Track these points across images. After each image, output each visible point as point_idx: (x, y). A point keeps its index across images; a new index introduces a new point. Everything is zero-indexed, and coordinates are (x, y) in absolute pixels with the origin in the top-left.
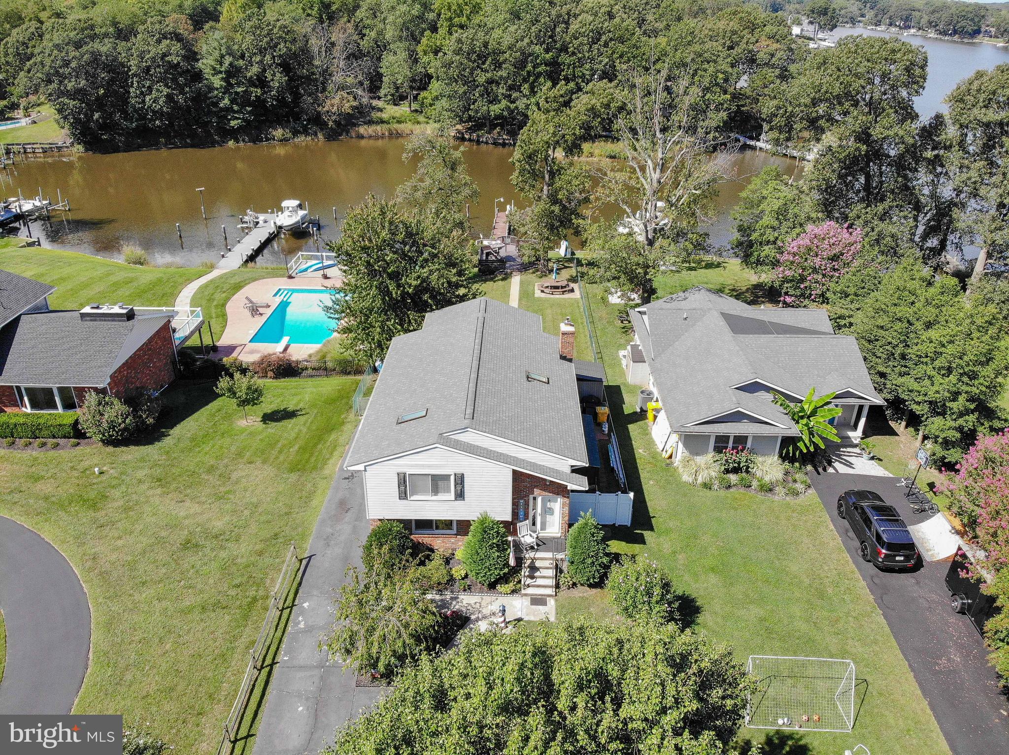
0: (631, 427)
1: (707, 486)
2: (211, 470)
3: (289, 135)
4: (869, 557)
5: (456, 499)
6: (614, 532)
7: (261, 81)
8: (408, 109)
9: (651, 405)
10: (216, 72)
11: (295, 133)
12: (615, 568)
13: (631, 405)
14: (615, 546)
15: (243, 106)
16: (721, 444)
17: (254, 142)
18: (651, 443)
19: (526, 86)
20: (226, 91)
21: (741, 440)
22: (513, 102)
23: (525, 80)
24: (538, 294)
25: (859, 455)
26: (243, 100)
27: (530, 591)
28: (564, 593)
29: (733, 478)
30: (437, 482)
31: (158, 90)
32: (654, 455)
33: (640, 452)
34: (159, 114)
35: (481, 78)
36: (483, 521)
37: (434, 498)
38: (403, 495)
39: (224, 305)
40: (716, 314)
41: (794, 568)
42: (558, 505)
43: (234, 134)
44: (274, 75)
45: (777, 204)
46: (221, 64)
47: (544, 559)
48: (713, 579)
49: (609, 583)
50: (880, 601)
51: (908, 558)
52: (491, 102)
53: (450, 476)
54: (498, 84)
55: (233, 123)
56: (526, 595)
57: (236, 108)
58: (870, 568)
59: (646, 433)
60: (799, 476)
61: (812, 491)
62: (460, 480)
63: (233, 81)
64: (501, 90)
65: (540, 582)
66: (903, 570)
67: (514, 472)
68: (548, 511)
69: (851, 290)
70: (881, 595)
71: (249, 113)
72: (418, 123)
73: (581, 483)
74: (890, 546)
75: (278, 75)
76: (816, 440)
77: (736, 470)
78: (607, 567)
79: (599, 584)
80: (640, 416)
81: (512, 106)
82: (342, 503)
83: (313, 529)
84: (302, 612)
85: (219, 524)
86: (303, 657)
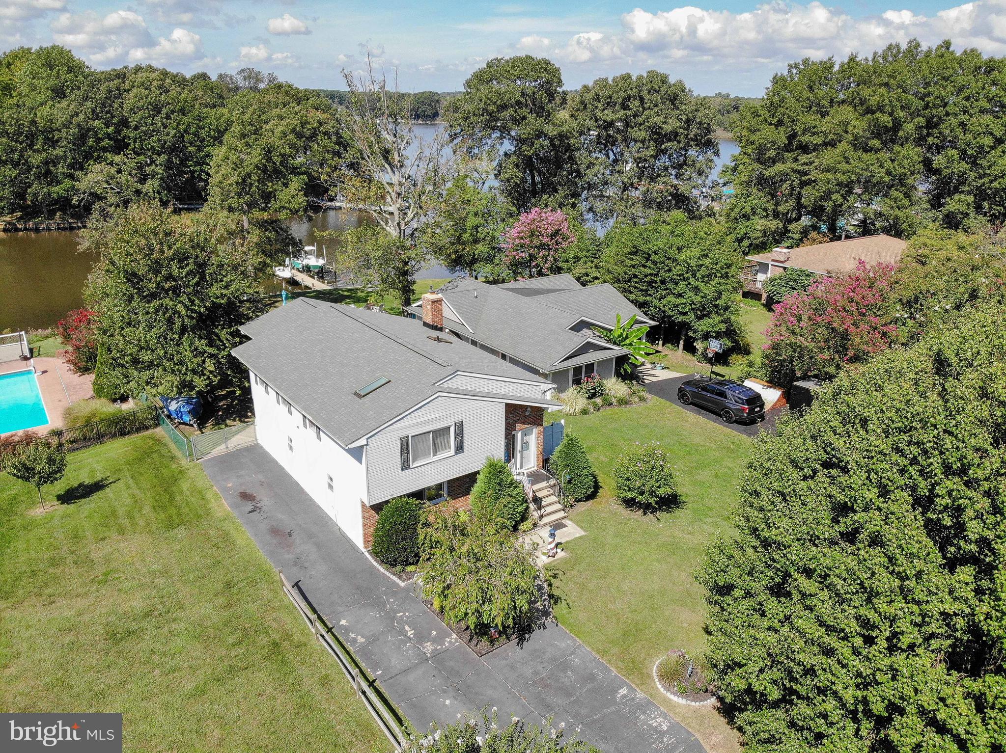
1: (585, 411)
5: (456, 453)
16: (577, 376)
21: (590, 367)
25: (653, 368)
27: (546, 520)
29: (597, 401)
30: (437, 439)
37: (436, 458)
38: (405, 465)
42: (534, 437)
47: (542, 489)
52: (51, 183)
53: (449, 428)
54: (56, 163)
56: (545, 525)
58: (737, 426)
61: (650, 396)
62: (460, 429)
65: (549, 509)
67: (507, 404)
68: (524, 446)
77: (594, 396)
82: (275, 531)
83: (268, 562)
84: (347, 630)
85: (137, 603)
86: (396, 662)
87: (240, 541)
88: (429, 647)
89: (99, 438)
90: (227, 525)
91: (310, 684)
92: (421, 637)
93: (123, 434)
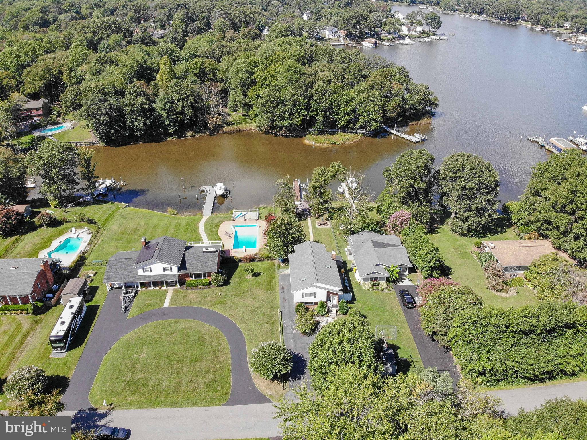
0: (349, 273)
1: (369, 290)
2: (247, 291)
3: (194, 133)
4: (404, 305)
5: (315, 298)
6: (348, 302)
7: (182, 113)
8: (241, 114)
9: (355, 268)
10: (164, 110)
11: (197, 133)
12: (349, 310)
13: (349, 267)
14: (349, 305)
15: (174, 123)
16: (372, 279)
17: (180, 138)
18: (355, 279)
19: (297, 114)
20: (167, 117)
21: (376, 278)
22: (291, 120)
23: (297, 112)
24: (318, 226)
25: (406, 279)
26: (175, 121)
27: (331, 316)
28: (338, 316)
29: (375, 287)
30: (310, 294)
31: (139, 120)
32: (356, 282)
33: (352, 281)
34: (140, 130)
35: (278, 111)
36: (321, 302)
37: (310, 297)
38: (303, 297)
39: (217, 234)
40: (371, 242)
41: (387, 308)
42: (336, 298)
43: (171, 135)
44: (188, 110)
45: (388, 202)
46: (165, 106)
47: (334, 309)
48: (370, 311)
49: (348, 313)
50: (405, 315)
51: (412, 305)
52: (281, 120)
53: (313, 293)
54: (285, 113)
55: (170, 131)
57: (172, 124)
58: (405, 308)
59: (354, 275)
60: (390, 286)
61: (393, 290)
62: (316, 293)
63: (171, 113)
64: (286, 115)
65: (333, 314)
66: (411, 308)
67: (327, 291)
68: (334, 299)
69: (406, 233)
70: (406, 313)
71: (177, 126)
72: (247, 123)
73: (341, 293)
74: (408, 303)
75: (190, 111)
76: (394, 277)
77: (375, 285)
78: (348, 310)
79: (346, 314)
80: (351, 270)
81: (291, 122)
82: (284, 298)
83: (279, 305)
84: (285, 323)
85: (257, 305)
86: (288, 331)
87: (277, 299)
88: (295, 331)
89: (263, 260)
90: (277, 294)
91: (275, 330)
92: (295, 329)
93: (268, 260)
